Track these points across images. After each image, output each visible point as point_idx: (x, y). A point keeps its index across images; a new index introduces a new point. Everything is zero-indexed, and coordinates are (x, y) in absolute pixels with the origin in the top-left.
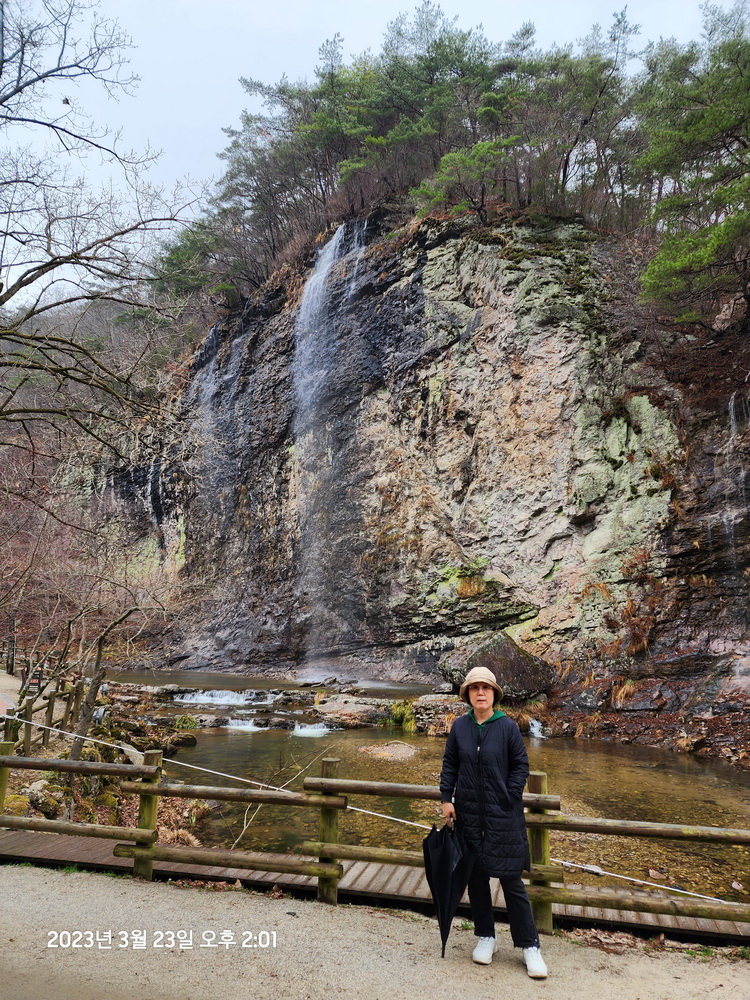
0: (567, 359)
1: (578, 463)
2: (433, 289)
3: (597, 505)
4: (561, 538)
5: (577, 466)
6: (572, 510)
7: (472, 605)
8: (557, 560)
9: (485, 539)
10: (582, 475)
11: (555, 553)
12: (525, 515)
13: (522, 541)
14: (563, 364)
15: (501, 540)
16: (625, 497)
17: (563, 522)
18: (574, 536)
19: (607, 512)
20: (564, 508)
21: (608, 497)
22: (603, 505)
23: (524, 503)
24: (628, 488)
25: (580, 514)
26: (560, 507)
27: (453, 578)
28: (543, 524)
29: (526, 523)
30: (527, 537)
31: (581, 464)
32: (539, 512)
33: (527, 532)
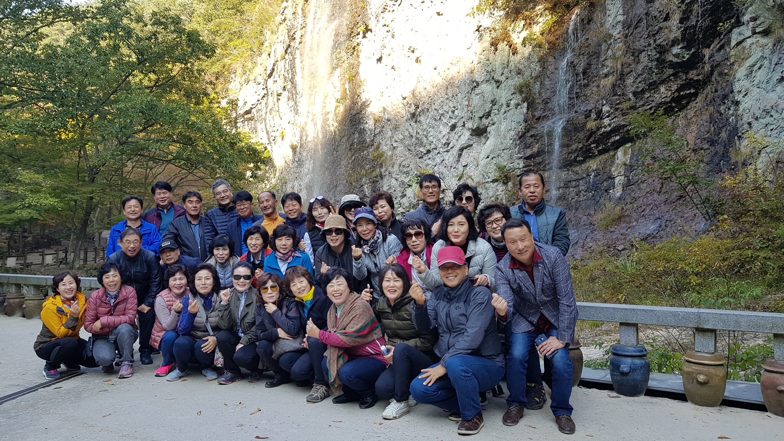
1: (475, 84)
3: (487, 118)
4: (466, 148)
5: (475, 87)
6: (469, 125)
8: (465, 166)
9: (429, 152)
10: (477, 94)
11: (463, 161)
12: (445, 130)
13: (448, 151)
15: (436, 151)
16: (503, 110)
17: (467, 134)
18: (474, 145)
19: (493, 124)
20: (466, 123)
21: (493, 111)
22: (490, 118)
23: (445, 121)
24: (505, 103)
25: (475, 127)
26: (464, 122)
27: (414, 184)
28: (457, 137)
29: (447, 137)
30: (449, 148)
31: (478, 84)
32: (453, 127)
33: (449, 144)
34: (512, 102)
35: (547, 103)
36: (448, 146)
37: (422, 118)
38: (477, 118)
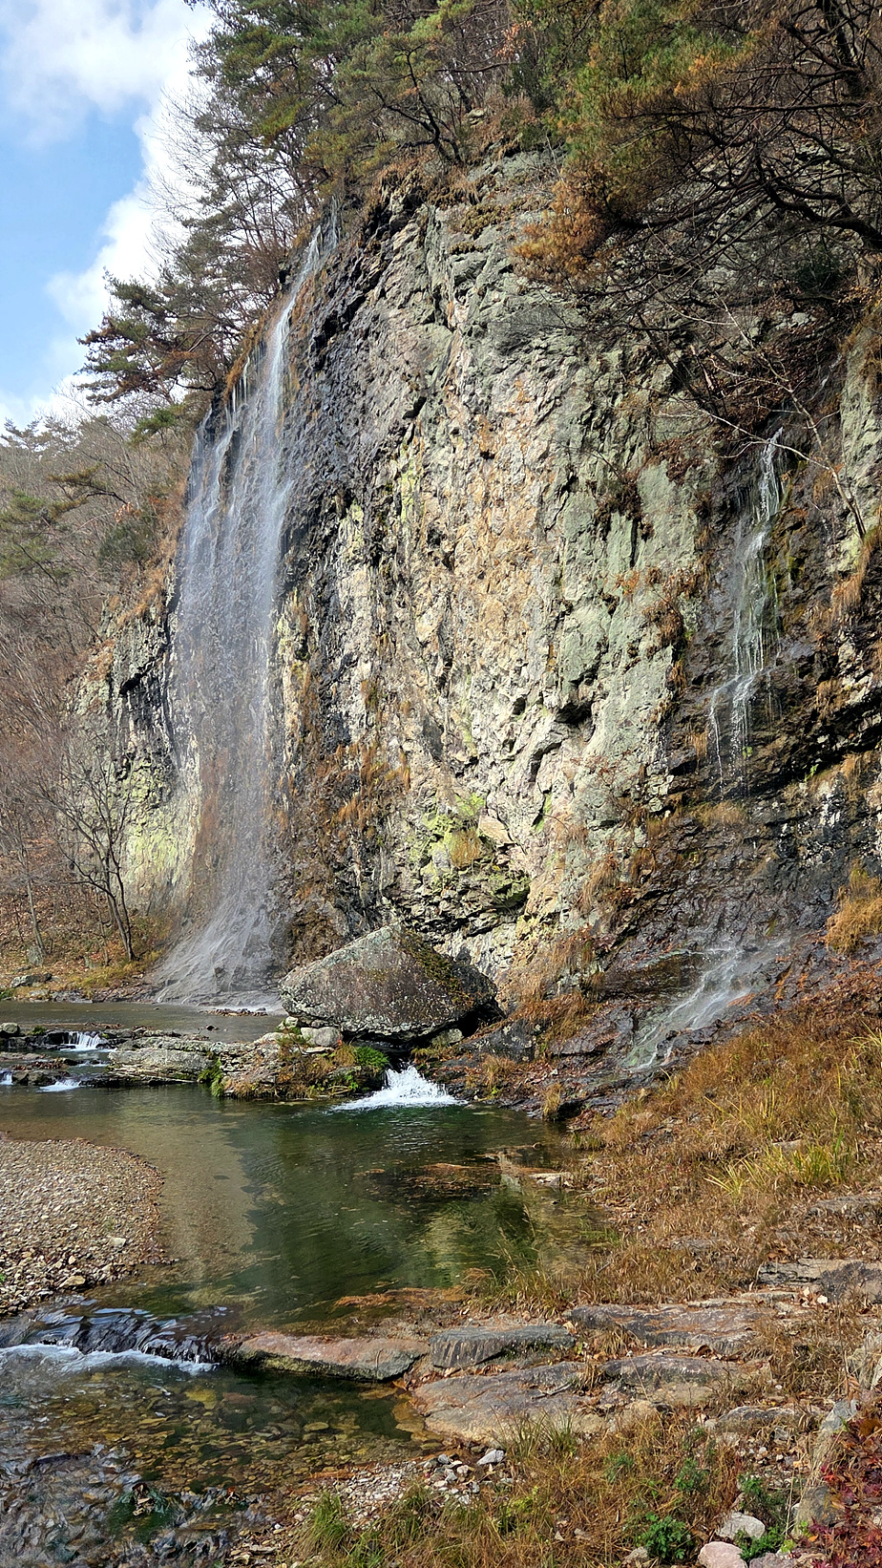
0: (544, 411)
1: (563, 608)
2: (401, 307)
3: (589, 683)
4: (548, 751)
5: (563, 614)
6: (552, 699)
7: (474, 880)
8: (546, 792)
9: (474, 761)
10: (568, 631)
11: (544, 780)
12: (505, 712)
13: (511, 760)
14: (542, 421)
15: (488, 761)
16: (623, 664)
17: (549, 719)
18: (564, 745)
19: (604, 696)
20: (545, 694)
21: (602, 667)
22: (596, 683)
23: (502, 691)
24: (626, 648)
25: (564, 703)
26: (541, 694)
27: (447, 835)
28: (528, 726)
29: (509, 728)
30: (514, 752)
31: (571, 609)
32: (520, 706)
33: (512, 744)
34: (643, 646)
35: (716, 644)
36: (511, 748)
37: (458, 688)
38: (566, 684)
